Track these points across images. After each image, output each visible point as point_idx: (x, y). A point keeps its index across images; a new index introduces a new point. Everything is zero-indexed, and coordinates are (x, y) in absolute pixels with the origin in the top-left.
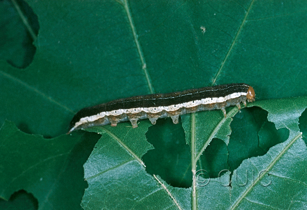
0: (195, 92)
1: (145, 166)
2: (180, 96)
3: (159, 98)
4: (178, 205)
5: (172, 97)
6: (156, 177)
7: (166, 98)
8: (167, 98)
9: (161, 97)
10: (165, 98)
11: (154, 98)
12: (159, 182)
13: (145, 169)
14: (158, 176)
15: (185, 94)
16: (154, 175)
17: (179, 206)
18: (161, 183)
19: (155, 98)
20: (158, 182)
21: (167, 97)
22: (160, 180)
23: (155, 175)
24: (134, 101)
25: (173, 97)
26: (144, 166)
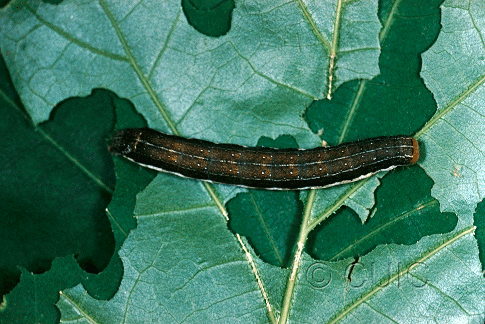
0: (325, 175)
1: (228, 219)
2: (298, 179)
3: (266, 178)
4: (264, 290)
5: (286, 179)
6: (241, 238)
7: (277, 179)
8: (278, 181)
9: (269, 178)
10: (275, 180)
11: (257, 178)
12: (244, 248)
13: (227, 222)
14: (244, 238)
15: (308, 178)
16: (238, 235)
17: (264, 293)
18: (246, 250)
19: (259, 178)
20: (242, 247)
21: (280, 179)
22: (245, 245)
23: (240, 235)
24: (226, 176)
25: (288, 179)
26: (225, 218)
